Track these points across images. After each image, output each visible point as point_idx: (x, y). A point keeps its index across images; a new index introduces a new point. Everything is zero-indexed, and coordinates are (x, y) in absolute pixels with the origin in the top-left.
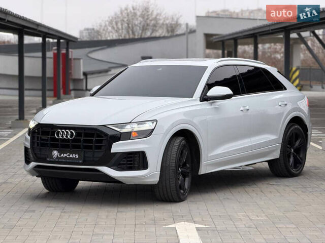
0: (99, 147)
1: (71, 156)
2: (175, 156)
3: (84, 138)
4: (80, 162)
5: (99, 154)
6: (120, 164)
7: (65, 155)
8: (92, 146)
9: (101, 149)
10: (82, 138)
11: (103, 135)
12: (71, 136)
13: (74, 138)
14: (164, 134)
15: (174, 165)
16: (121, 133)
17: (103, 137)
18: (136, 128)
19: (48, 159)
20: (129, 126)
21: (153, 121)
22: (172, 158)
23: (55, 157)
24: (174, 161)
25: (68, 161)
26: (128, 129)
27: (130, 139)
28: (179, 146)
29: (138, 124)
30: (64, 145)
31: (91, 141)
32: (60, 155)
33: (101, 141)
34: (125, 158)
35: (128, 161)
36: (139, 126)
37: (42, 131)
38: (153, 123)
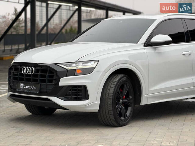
0: (51, 81)
1: (32, 88)
2: (113, 90)
3: (41, 74)
4: (37, 92)
5: (51, 87)
6: (66, 95)
7: (28, 87)
8: (45, 80)
9: (52, 83)
10: (39, 74)
11: (54, 72)
12: (32, 72)
13: (33, 74)
14: (104, 71)
15: (111, 98)
16: (68, 70)
17: (54, 73)
18: (81, 66)
19: (17, 90)
20: (75, 64)
21: (95, 61)
22: (110, 92)
23: (22, 88)
24: (112, 94)
25: (29, 91)
26: (73, 67)
27: (74, 75)
28: (118, 82)
29: (83, 63)
30: (27, 79)
31: (45, 76)
32: (25, 87)
33: (52, 77)
34: (70, 90)
35: (73, 93)
36: (83, 65)
37: (15, 68)
38: (95, 62)
